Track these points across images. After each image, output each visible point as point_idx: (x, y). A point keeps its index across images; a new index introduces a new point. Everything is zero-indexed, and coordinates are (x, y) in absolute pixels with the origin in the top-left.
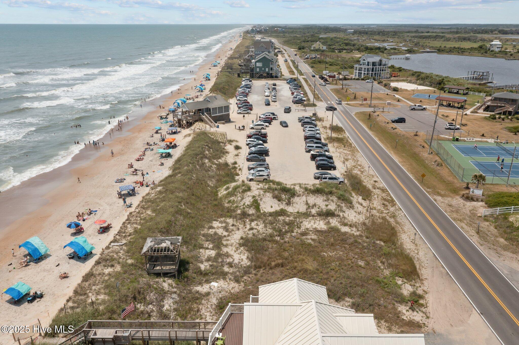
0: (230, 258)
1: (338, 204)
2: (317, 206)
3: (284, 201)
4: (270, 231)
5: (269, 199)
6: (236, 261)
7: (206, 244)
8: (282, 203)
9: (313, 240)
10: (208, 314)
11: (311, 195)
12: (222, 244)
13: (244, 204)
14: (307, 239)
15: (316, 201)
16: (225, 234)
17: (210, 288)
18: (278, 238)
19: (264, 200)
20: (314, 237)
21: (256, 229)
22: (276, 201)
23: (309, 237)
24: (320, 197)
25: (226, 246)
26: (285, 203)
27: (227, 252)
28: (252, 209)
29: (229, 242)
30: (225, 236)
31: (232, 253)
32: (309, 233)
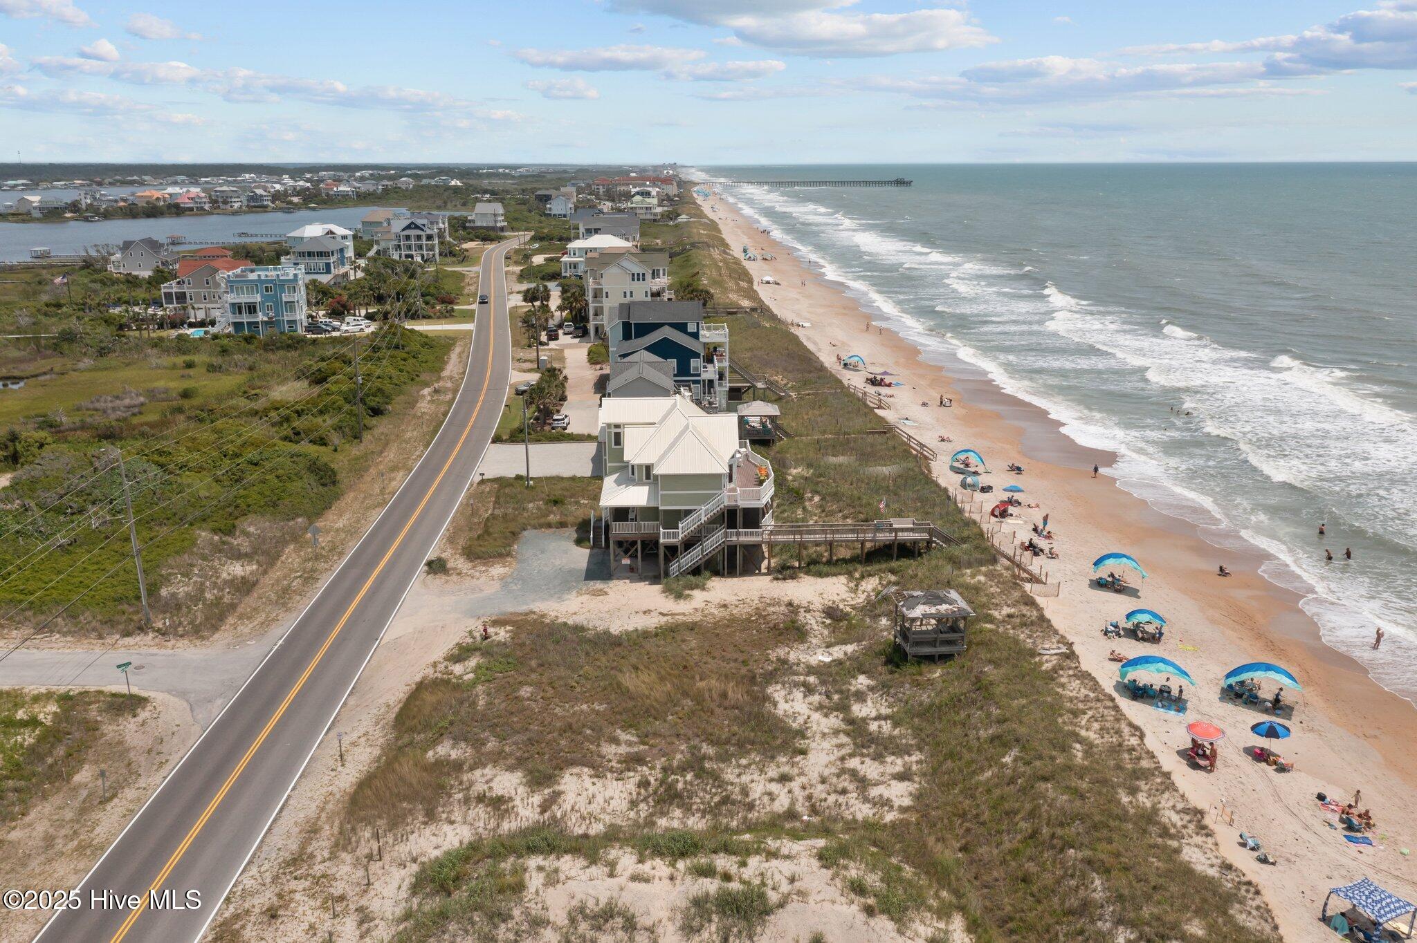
0: (816, 704)
4: (730, 774)
6: (798, 694)
7: (887, 727)
9: (615, 741)
10: (815, 627)
12: (847, 734)
14: (629, 744)
16: (853, 763)
17: (830, 654)
18: (707, 749)
20: (609, 750)
21: (772, 780)
23: (623, 749)
25: (836, 732)
27: (826, 716)
29: (835, 741)
30: (852, 755)
31: (816, 716)
32: (618, 762)
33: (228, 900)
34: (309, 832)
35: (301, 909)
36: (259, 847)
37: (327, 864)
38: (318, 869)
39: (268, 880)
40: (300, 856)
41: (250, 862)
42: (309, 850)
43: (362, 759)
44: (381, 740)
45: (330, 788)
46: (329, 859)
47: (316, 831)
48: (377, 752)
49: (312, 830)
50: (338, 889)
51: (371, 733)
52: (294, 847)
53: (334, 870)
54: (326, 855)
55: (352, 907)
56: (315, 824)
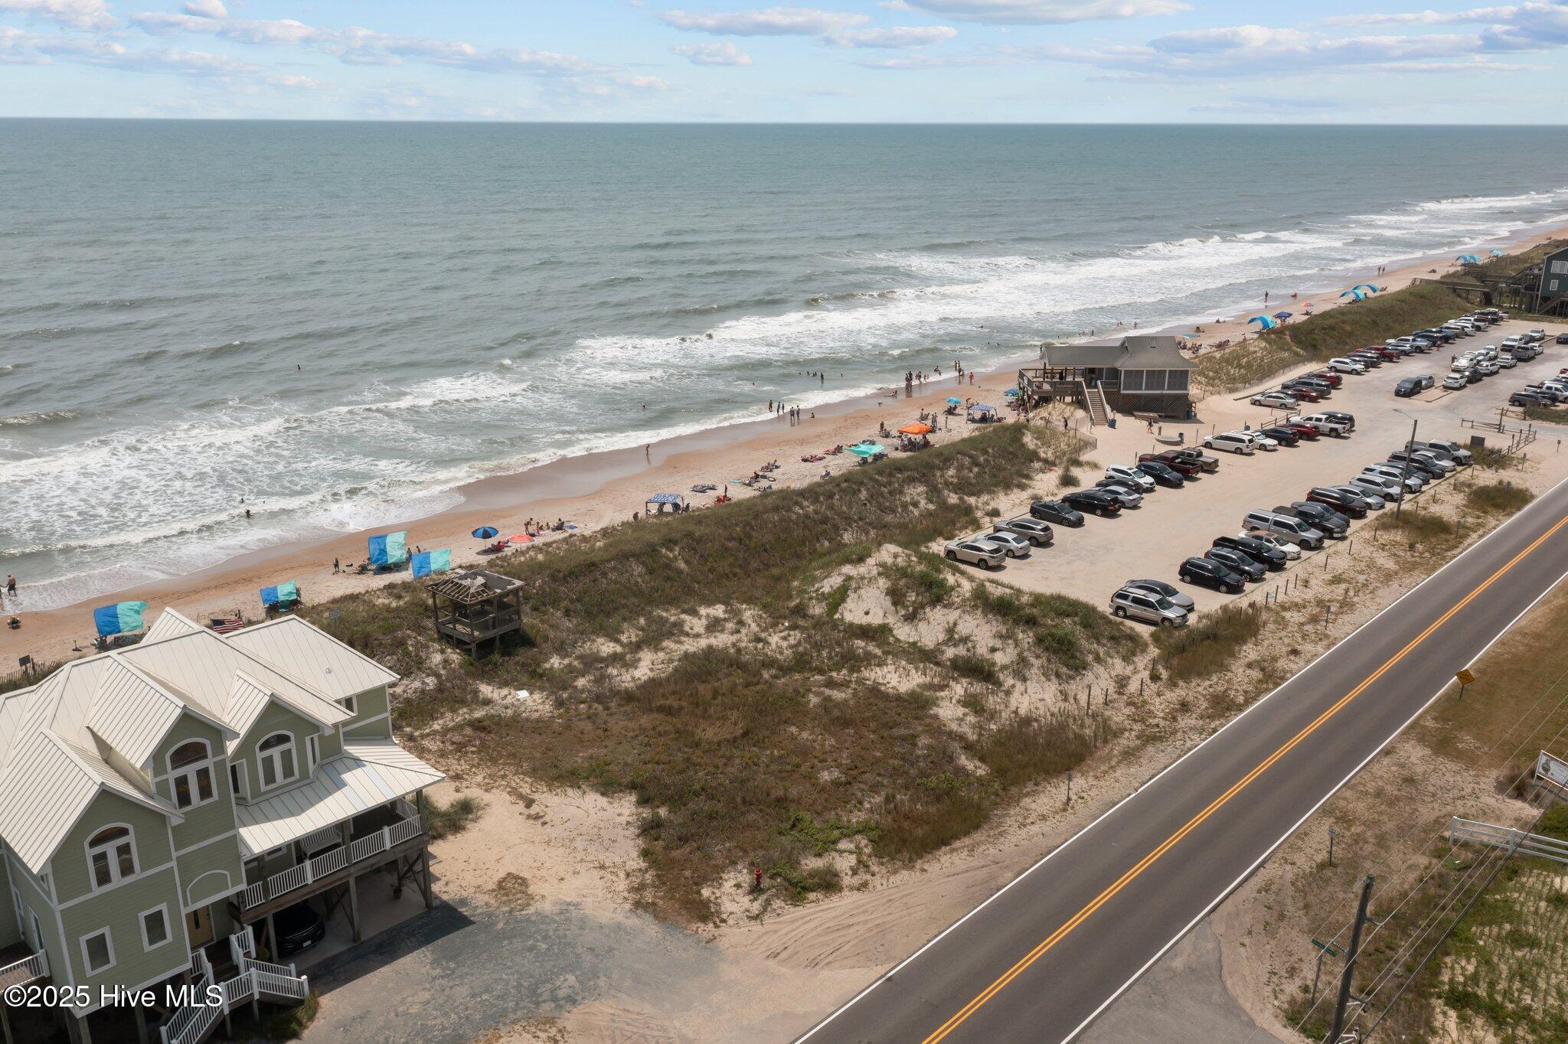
0: (624, 669)
1: (1025, 654)
2: (970, 645)
3: (905, 607)
4: (786, 656)
5: (877, 592)
6: (622, 678)
7: (628, 634)
8: (897, 612)
11: (979, 612)
12: (658, 645)
13: (817, 590)
15: (976, 631)
16: (698, 631)
17: (506, 696)
18: (770, 673)
19: (862, 591)
21: (768, 643)
22: (887, 602)
24: (994, 623)
25: (658, 649)
26: (903, 612)
27: (638, 660)
28: (824, 604)
29: (674, 646)
30: (688, 634)
31: (644, 663)
33: (1215, 731)
34: (1133, 755)
35: (1163, 706)
36: (1180, 757)
37: (1129, 727)
38: (1137, 727)
39: (1179, 734)
40: (1147, 741)
41: (1190, 750)
42: (1138, 742)
43: (1047, 798)
44: (1012, 812)
45: (1095, 783)
46: (1126, 730)
47: (1127, 753)
48: (1026, 801)
49: (1129, 755)
50: (1128, 711)
51: (1017, 825)
52: (1150, 749)
53: (1126, 722)
54: (1127, 734)
55: (1125, 697)
56: (1124, 759)
